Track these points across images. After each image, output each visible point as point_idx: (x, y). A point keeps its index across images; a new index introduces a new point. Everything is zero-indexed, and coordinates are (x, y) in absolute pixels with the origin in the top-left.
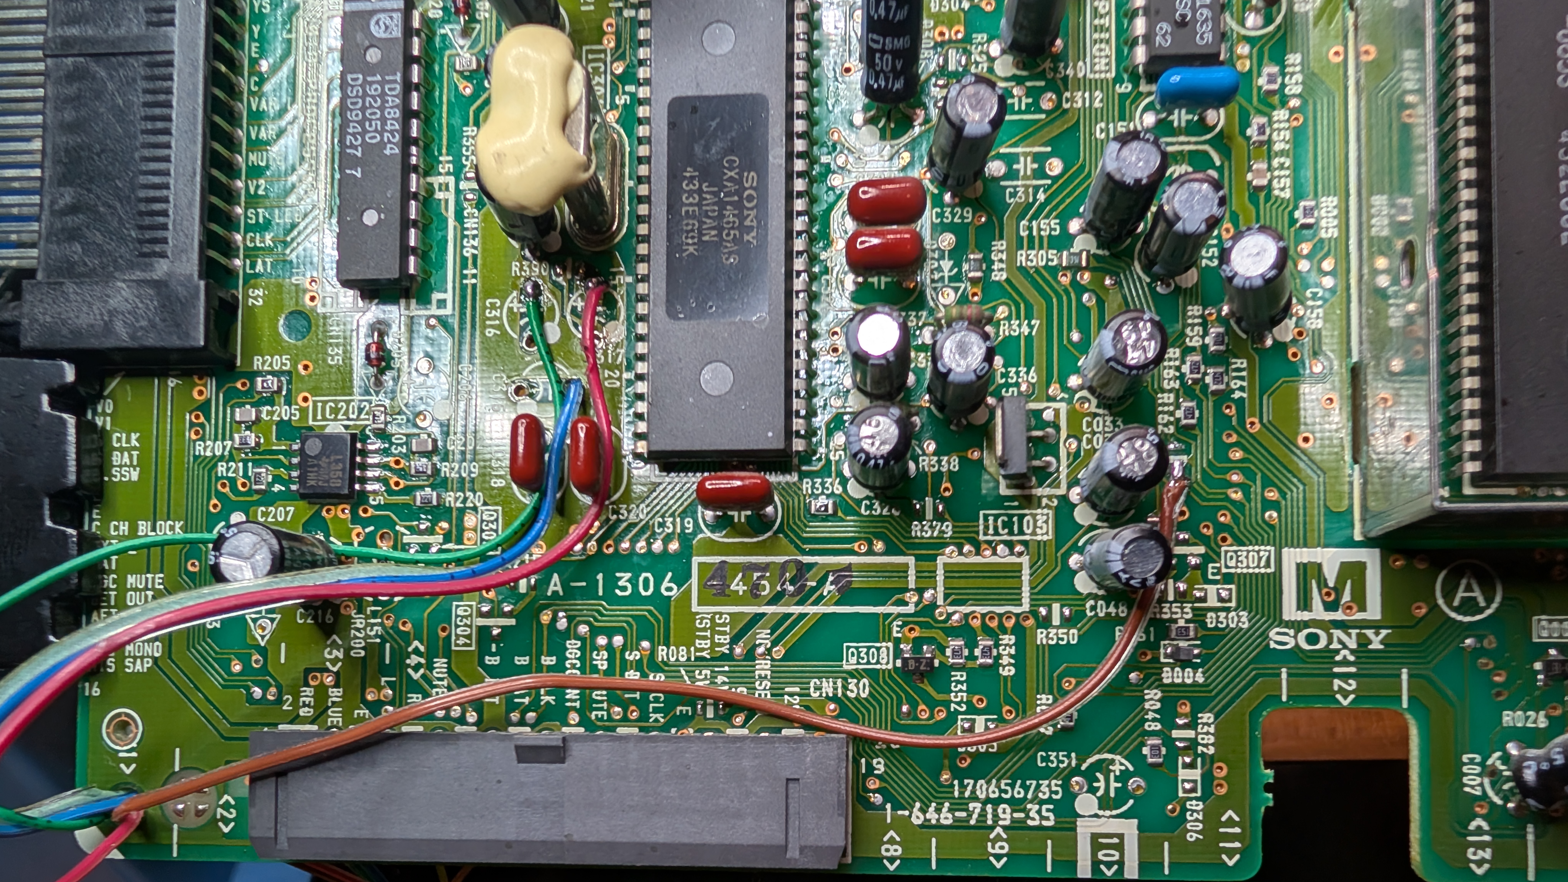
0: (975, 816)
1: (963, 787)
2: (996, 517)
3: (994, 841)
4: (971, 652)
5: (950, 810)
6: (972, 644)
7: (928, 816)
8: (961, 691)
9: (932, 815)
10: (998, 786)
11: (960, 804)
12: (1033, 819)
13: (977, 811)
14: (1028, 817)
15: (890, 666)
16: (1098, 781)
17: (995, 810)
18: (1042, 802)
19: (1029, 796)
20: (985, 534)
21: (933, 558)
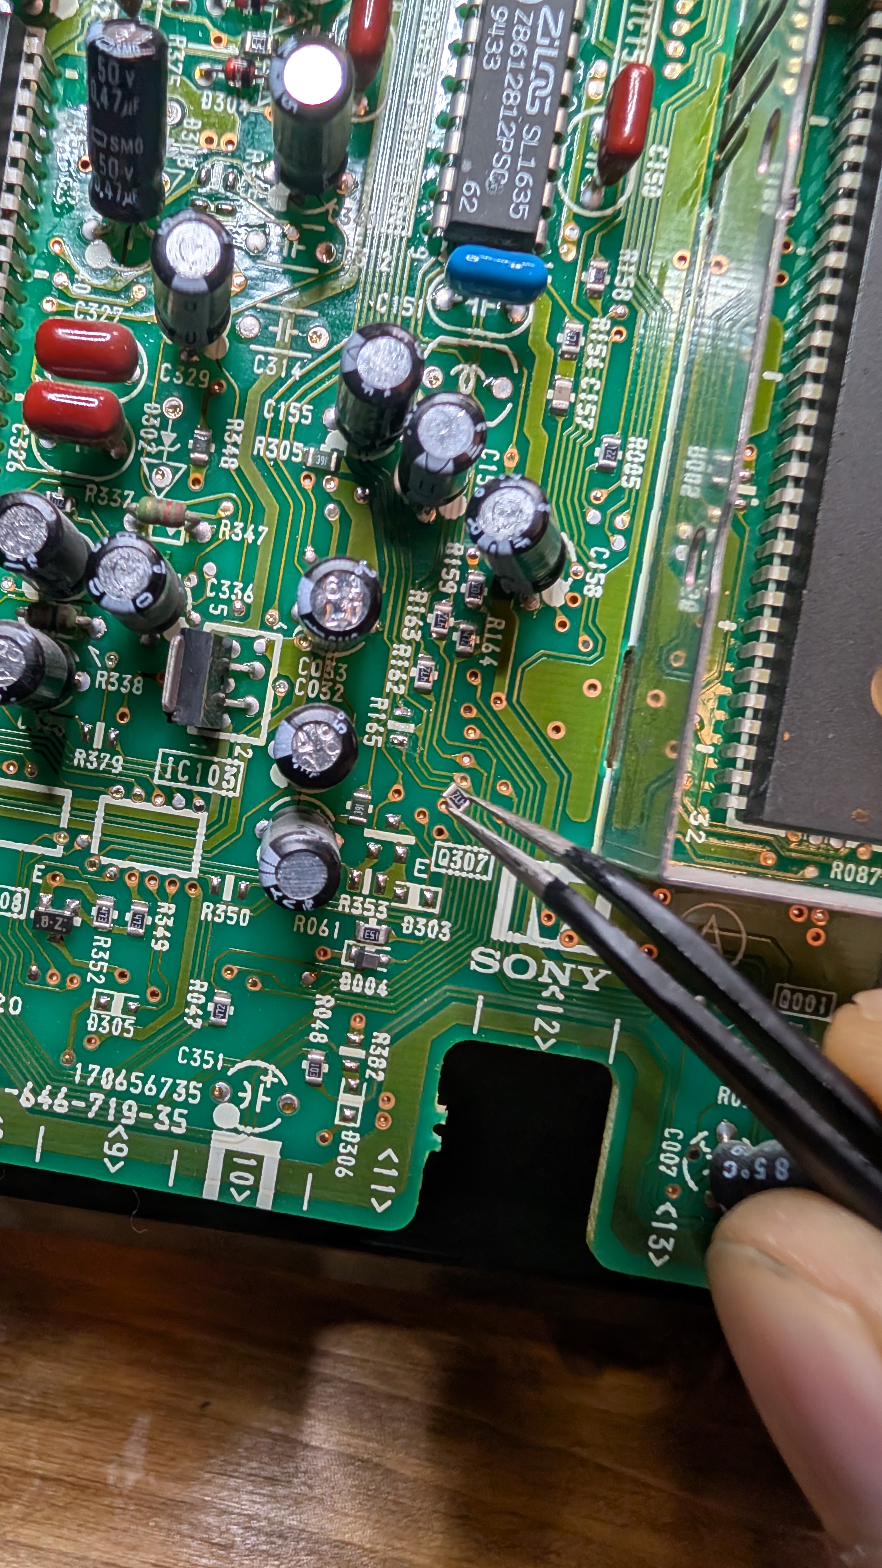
0: (95, 1108)
1: (86, 1073)
2: (178, 759)
3: (112, 1142)
4: (122, 916)
5: (67, 1097)
6: (123, 906)
7: (40, 1099)
8: (102, 959)
9: (44, 1099)
10: (127, 1078)
11: (79, 1092)
12: (162, 1123)
13: (99, 1103)
14: (156, 1119)
15: (23, 917)
16: (245, 1091)
17: (119, 1105)
18: (174, 1105)
19: (162, 1096)
20: (161, 777)
21: (96, 796)
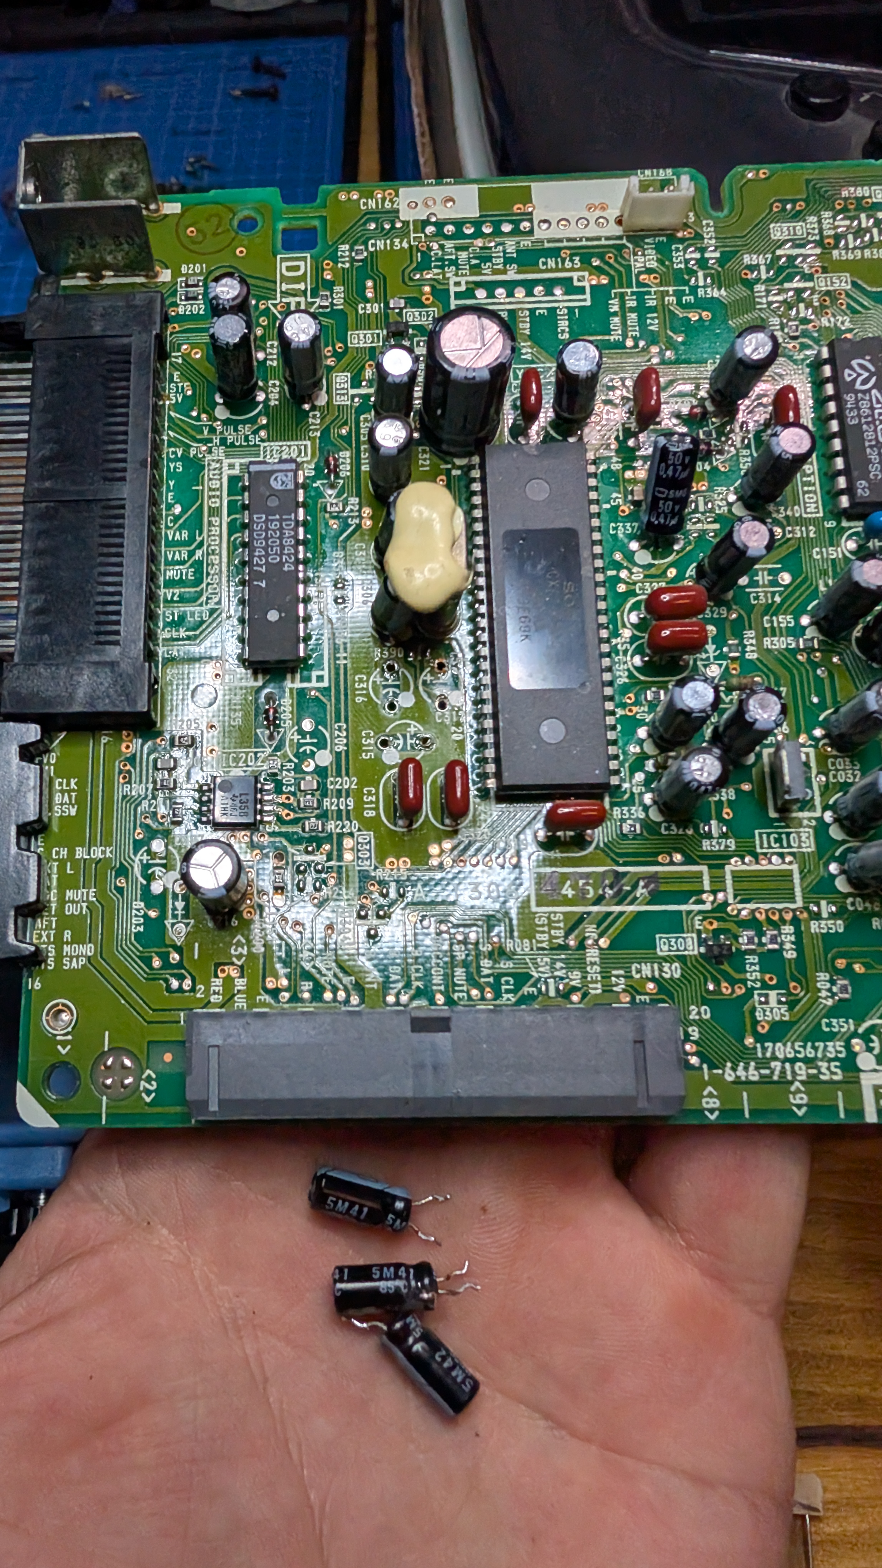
0: (777, 1073)
1: (764, 1049)
2: (769, 834)
3: (794, 1093)
4: (760, 940)
5: (756, 1069)
6: (761, 934)
7: (738, 1073)
8: (755, 971)
9: (741, 1072)
10: (793, 1047)
11: (763, 1063)
12: (824, 1074)
13: (778, 1069)
14: (820, 1072)
15: (696, 952)
16: (874, 1042)
17: (793, 1068)
18: (830, 1060)
19: (820, 1055)
20: (762, 847)
21: (722, 866)
